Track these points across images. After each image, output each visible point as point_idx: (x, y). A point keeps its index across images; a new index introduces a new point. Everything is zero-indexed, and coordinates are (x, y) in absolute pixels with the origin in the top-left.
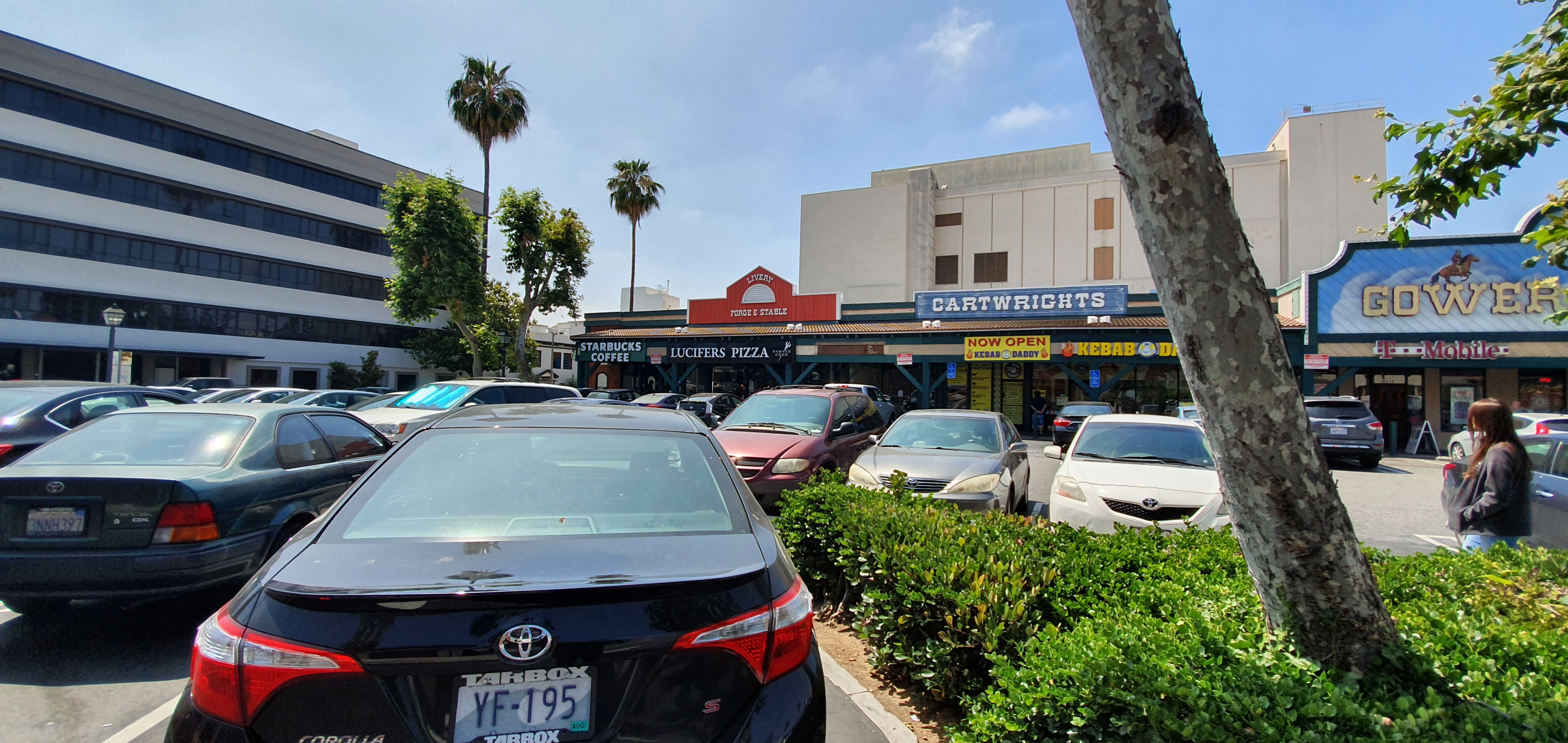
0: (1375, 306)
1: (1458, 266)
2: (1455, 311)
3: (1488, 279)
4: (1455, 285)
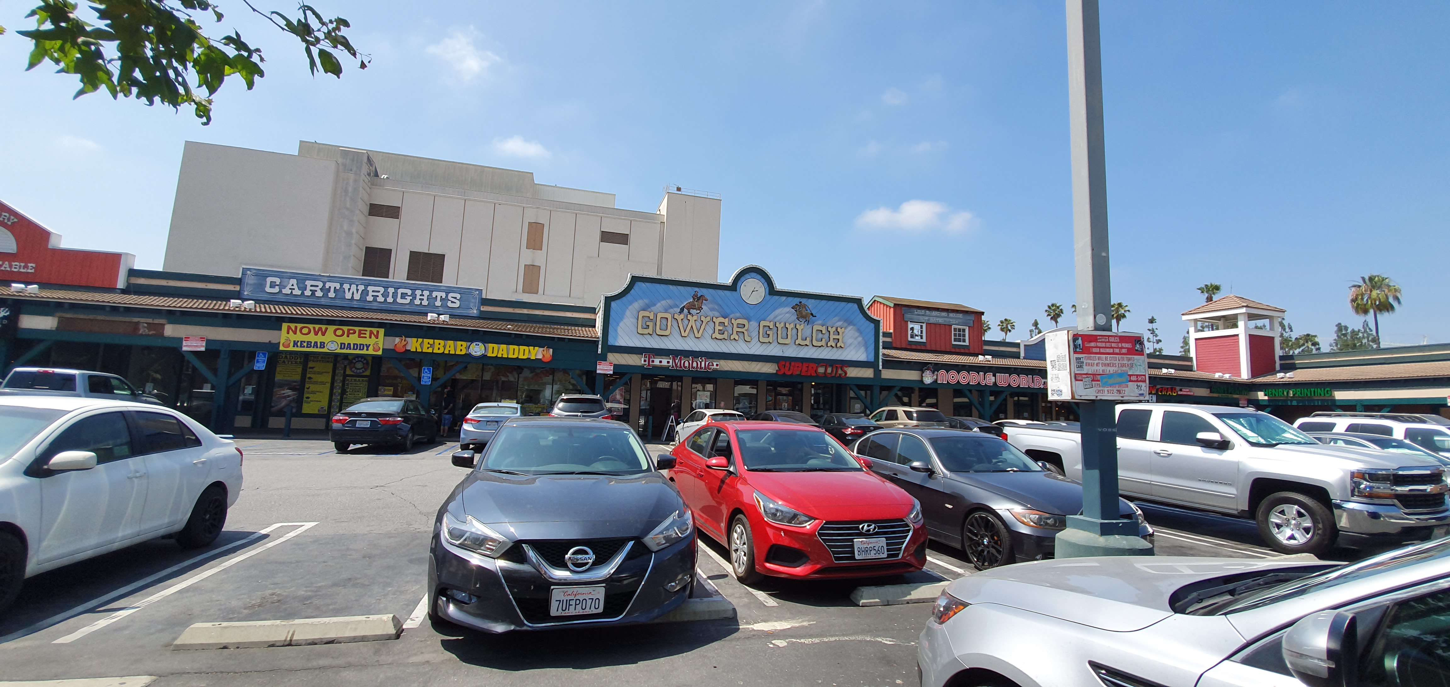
0: (645, 327)
1: (696, 303)
2: (692, 335)
3: (711, 314)
4: (693, 316)
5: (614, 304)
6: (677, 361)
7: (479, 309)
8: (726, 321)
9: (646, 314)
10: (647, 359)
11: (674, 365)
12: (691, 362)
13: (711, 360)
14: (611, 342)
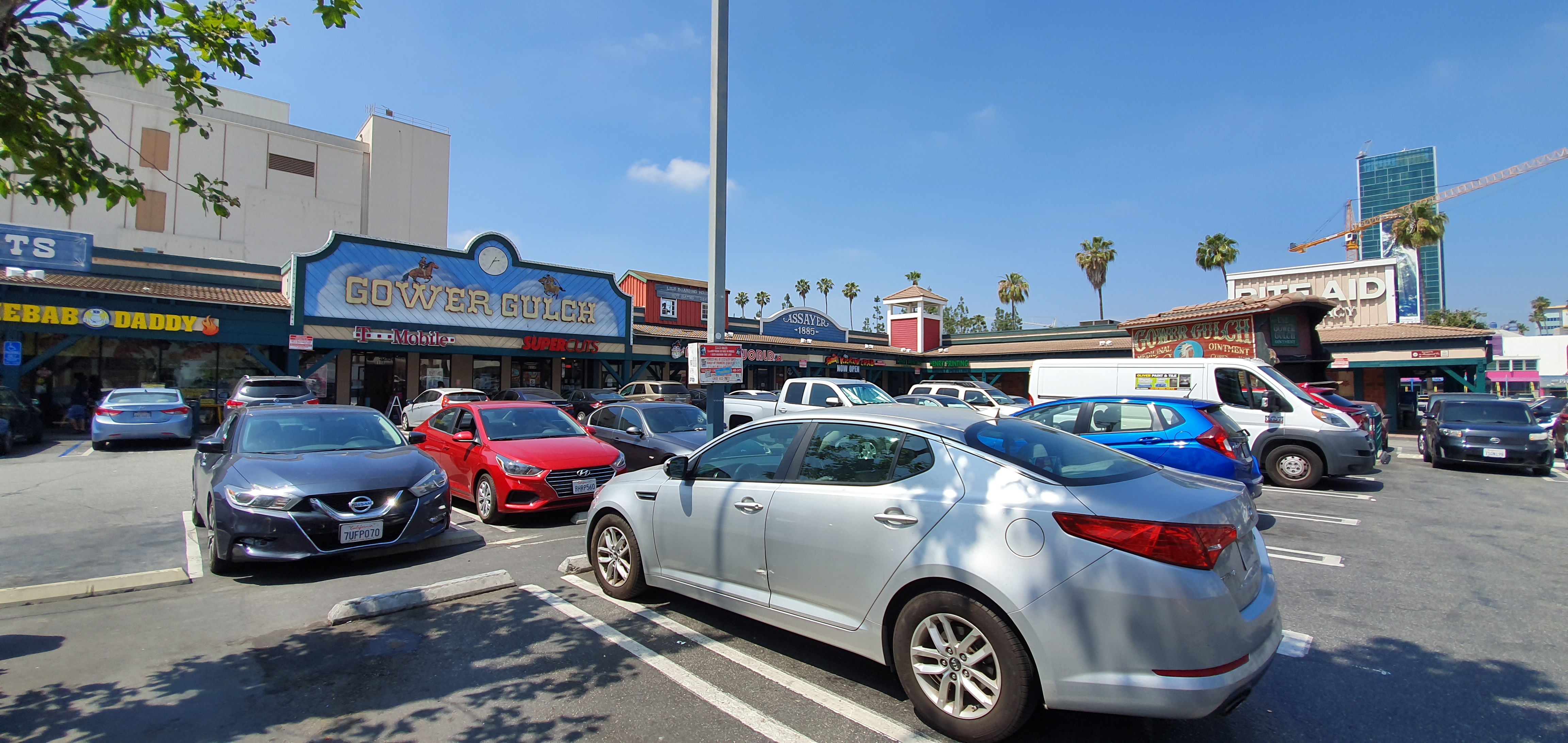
0: (356, 295)
1: (423, 270)
2: (419, 307)
3: (443, 283)
5: (310, 267)
6: (401, 335)
7: (88, 262)
8: (462, 292)
9: (358, 280)
10: (361, 333)
11: (397, 339)
12: (419, 336)
13: (444, 335)
14: (309, 311)
